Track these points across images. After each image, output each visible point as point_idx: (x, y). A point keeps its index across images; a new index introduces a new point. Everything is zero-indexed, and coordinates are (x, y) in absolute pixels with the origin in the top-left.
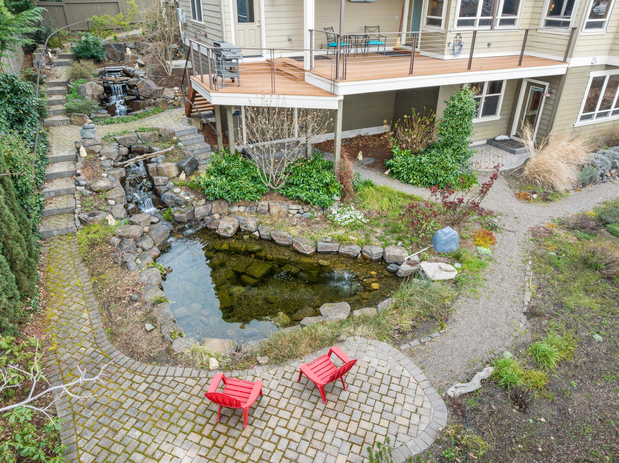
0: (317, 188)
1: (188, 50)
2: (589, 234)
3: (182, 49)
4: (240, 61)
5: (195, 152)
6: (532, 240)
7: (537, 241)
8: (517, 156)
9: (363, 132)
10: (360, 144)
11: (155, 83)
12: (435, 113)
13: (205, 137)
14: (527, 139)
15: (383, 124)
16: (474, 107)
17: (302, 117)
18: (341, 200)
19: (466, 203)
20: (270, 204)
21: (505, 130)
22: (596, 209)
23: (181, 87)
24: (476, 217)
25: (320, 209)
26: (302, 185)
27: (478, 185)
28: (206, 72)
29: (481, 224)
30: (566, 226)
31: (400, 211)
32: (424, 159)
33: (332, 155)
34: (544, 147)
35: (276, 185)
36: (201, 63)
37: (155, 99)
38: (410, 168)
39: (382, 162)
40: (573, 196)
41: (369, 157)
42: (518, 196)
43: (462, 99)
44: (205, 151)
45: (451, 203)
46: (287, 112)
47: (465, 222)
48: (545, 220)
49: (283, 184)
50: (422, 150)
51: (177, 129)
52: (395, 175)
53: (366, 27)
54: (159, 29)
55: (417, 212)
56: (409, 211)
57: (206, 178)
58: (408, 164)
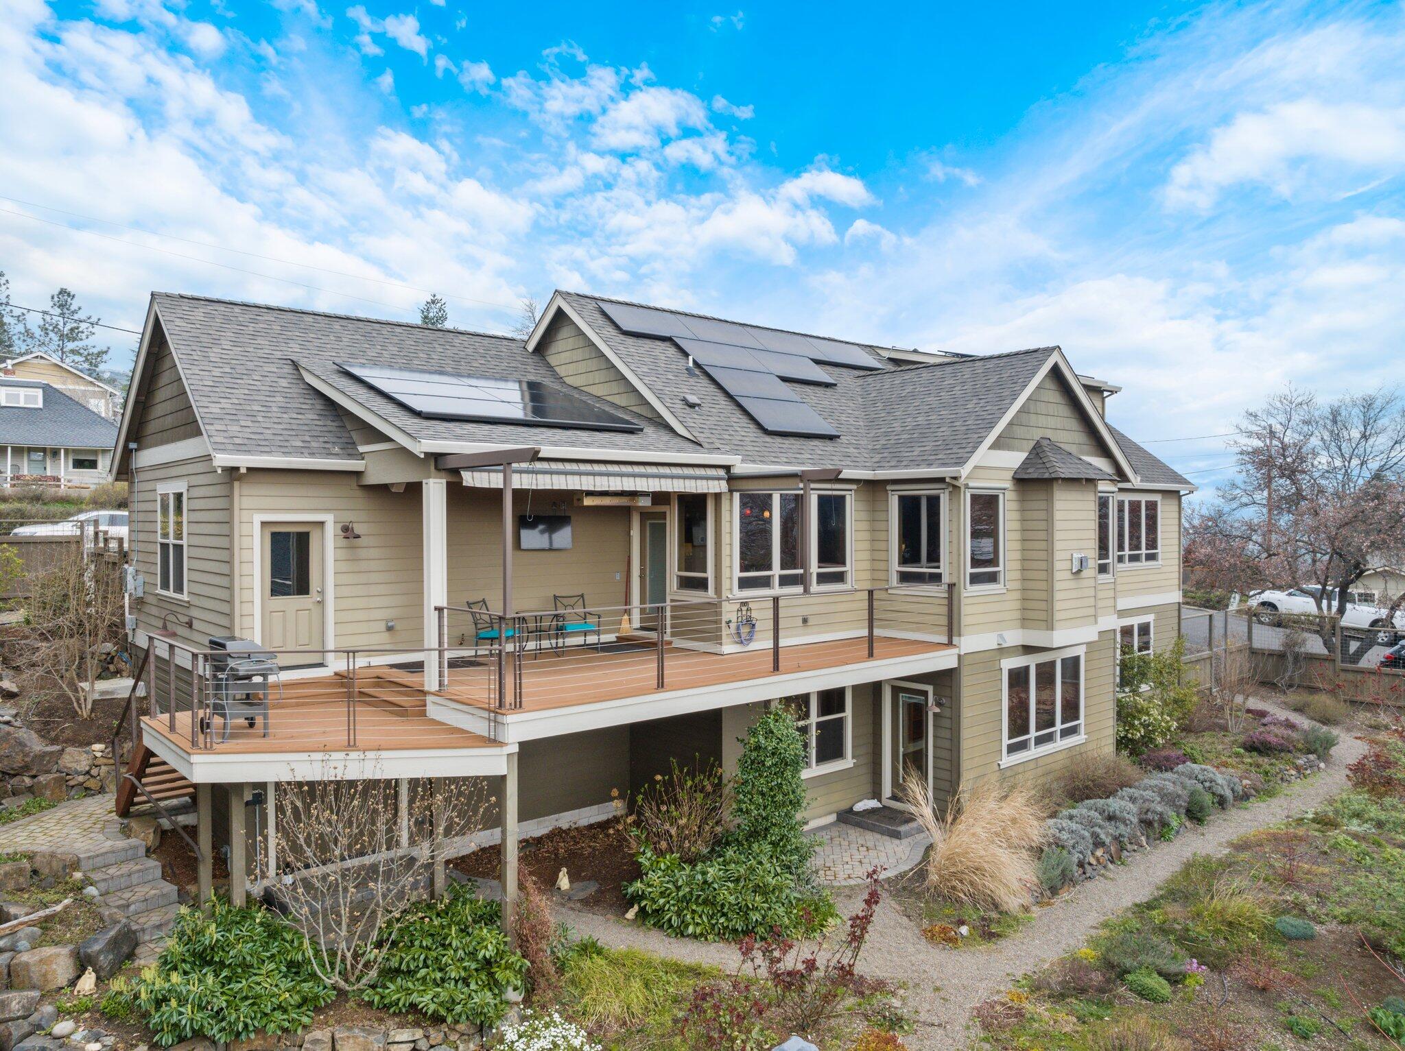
0: (463, 974)
1: (142, 656)
2: (1097, 1004)
3: (126, 655)
4: (272, 679)
5: (132, 908)
6: (986, 1040)
7: (997, 1040)
8: (905, 841)
9: (566, 820)
10: (562, 851)
11: (43, 736)
12: (721, 767)
13: (164, 867)
14: (917, 804)
15: (612, 799)
16: (799, 745)
17: (423, 799)
18: (525, 1001)
19: (822, 968)
20: (337, 1036)
21: (868, 788)
22: (1093, 942)
23: (113, 743)
24: (850, 1001)
25: (472, 1031)
26: (423, 972)
27: (839, 921)
28: (184, 705)
29: (867, 1017)
30: (1047, 992)
31: (675, 1011)
32: (713, 872)
33: (495, 883)
34: (955, 819)
35: (353, 979)
36: (173, 686)
37: (34, 777)
38: (684, 896)
39: (618, 888)
40: (1040, 917)
41: (584, 879)
42: (930, 936)
43: (772, 733)
44: (162, 903)
45: (790, 974)
46: (385, 790)
47: (829, 1017)
48: (999, 983)
49: (373, 973)
50: (705, 851)
51: (89, 850)
52: (651, 918)
53: (555, 597)
54: (72, 611)
55: (716, 1007)
56: (696, 1008)
57: (158, 981)
58: (678, 888)
